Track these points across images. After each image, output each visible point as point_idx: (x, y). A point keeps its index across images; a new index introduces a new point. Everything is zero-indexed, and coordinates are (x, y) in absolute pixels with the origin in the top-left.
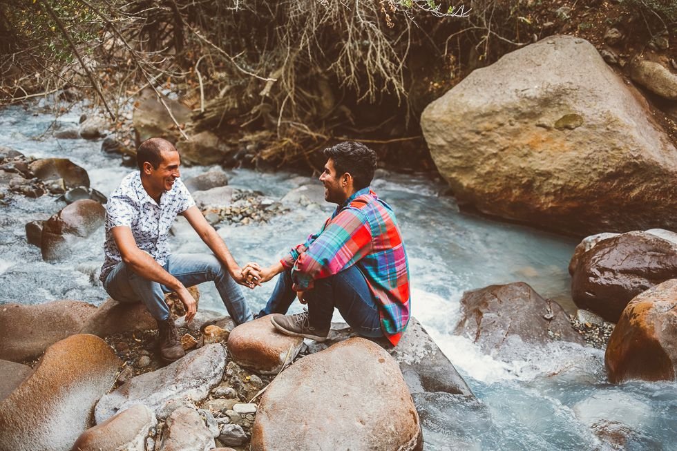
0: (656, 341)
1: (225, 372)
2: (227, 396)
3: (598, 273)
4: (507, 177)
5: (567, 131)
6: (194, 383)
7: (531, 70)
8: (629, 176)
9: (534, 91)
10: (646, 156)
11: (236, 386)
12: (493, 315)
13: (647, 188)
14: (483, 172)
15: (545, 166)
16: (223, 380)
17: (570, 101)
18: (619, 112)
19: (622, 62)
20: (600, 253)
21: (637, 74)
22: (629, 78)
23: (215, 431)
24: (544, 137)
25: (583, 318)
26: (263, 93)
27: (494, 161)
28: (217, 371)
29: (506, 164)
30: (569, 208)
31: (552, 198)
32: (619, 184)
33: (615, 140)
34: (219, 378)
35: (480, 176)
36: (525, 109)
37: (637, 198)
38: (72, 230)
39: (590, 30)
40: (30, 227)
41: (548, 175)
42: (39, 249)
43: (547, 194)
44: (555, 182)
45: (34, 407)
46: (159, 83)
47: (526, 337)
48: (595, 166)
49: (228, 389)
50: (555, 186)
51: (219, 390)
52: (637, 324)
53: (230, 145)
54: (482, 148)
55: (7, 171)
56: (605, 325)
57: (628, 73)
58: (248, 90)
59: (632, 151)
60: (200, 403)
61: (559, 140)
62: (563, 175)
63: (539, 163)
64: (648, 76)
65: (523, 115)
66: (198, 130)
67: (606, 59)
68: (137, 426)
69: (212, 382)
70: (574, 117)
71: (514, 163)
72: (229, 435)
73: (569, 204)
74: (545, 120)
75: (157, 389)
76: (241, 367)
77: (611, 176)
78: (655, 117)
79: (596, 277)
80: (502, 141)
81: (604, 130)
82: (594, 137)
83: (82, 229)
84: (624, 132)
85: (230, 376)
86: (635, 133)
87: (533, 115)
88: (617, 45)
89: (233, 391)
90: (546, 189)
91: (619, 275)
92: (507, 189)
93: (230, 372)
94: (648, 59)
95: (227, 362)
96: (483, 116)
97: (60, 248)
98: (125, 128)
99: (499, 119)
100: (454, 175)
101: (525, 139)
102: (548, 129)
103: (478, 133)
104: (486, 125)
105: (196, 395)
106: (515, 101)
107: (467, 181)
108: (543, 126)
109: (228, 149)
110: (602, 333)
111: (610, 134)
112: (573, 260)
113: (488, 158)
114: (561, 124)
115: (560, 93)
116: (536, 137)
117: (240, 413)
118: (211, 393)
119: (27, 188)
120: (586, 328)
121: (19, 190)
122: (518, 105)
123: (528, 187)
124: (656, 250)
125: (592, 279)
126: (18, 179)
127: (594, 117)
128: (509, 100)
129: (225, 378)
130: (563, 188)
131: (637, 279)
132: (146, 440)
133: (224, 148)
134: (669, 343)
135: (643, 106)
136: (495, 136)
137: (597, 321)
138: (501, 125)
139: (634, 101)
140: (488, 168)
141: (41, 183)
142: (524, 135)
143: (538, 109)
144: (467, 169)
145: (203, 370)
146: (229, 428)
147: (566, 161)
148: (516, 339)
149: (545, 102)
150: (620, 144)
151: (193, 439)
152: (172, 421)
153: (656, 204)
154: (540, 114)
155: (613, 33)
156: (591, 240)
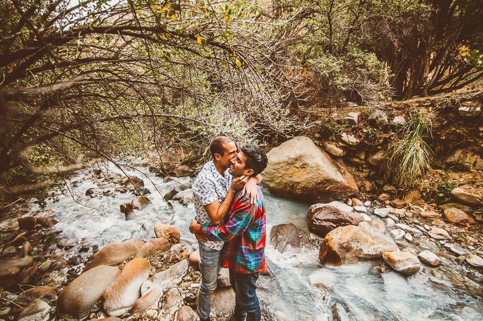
0: (335, 251)
1: (188, 270)
2: (189, 281)
3: (316, 221)
4: (285, 184)
5: (304, 169)
6: (177, 277)
7: (291, 149)
8: (325, 183)
9: (293, 156)
10: (330, 177)
11: (192, 276)
12: (282, 236)
13: (331, 187)
14: (277, 182)
15: (297, 180)
16: (187, 274)
17: (304, 159)
18: (321, 163)
19: (321, 144)
20: (317, 213)
21: (326, 148)
22: (323, 149)
23: (184, 296)
24: (296, 171)
25: (312, 236)
26: (203, 154)
27: (280, 178)
28: (185, 271)
29: (284, 179)
30: (306, 193)
31: (300, 190)
32: (322, 186)
33: (320, 172)
34: (186, 273)
35: (276, 183)
36: (290, 162)
37: (328, 190)
38: (137, 208)
39: (310, 134)
40: (122, 206)
41: (298, 183)
42: (124, 214)
43: (299, 189)
44: (301, 185)
45: (119, 289)
46: (168, 148)
47: (293, 245)
48: (314, 180)
49: (189, 278)
50: (301, 186)
51: (186, 278)
52: (329, 245)
53: (193, 169)
54: (276, 174)
55: (115, 183)
56: (320, 239)
57: (323, 148)
58: (199, 153)
59: (325, 175)
60: (179, 284)
61: (301, 172)
62: (303, 183)
63: (295, 179)
64: (329, 149)
65: (289, 164)
66: (182, 164)
67: (316, 144)
68: (155, 298)
69: (183, 275)
70: (306, 164)
71: (287, 179)
72: (189, 297)
73: (306, 192)
74: (296, 165)
75: (163, 279)
76: (194, 268)
77: (319, 183)
78: (332, 162)
79: (316, 222)
80: (283, 172)
81: (316, 168)
82: (313, 171)
83: (140, 207)
84: (322, 169)
85: (190, 272)
86: (326, 169)
87: (292, 164)
88: (318, 139)
89: (191, 278)
90: (298, 187)
91: (323, 222)
92: (285, 187)
93: (190, 270)
94: (329, 144)
95: (189, 266)
96: (276, 164)
97: (131, 215)
98: (157, 162)
99: (282, 165)
100: (267, 183)
101: (290, 171)
102: (298, 168)
103: (275, 169)
104: (277, 167)
105: (177, 281)
106: (286, 159)
107: (272, 185)
108: (296, 167)
109: (192, 171)
110: (318, 242)
111: (318, 170)
112: (308, 213)
113: (278, 178)
114: (302, 166)
115: (301, 157)
116: (294, 171)
117: (193, 288)
118: (183, 279)
119: (121, 190)
120: (313, 240)
121: (118, 190)
122: (287, 160)
123: (292, 186)
124: (334, 213)
125: (314, 223)
126: (118, 186)
127: (313, 164)
128: (284, 159)
129: (188, 273)
130: (304, 187)
131: (329, 223)
132: (158, 303)
133: (191, 170)
134: (340, 252)
135: (328, 159)
136: (280, 170)
137: (317, 237)
138: (282, 167)
139: (325, 157)
140: (279, 181)
141: (126, 187)
142: (290, 170)
143: (294, 162)
144: (272, 181)
145: (180, 271)
146: (189, 295)
147: (304, 179)
148: (289, 246)
149: (296, 160)
150: (321, 173)
151: (175, 302)
152: (168, 295)
153: (335, 192)
154: (295, 163)
155: (317, 135)
156: (314, 207)
